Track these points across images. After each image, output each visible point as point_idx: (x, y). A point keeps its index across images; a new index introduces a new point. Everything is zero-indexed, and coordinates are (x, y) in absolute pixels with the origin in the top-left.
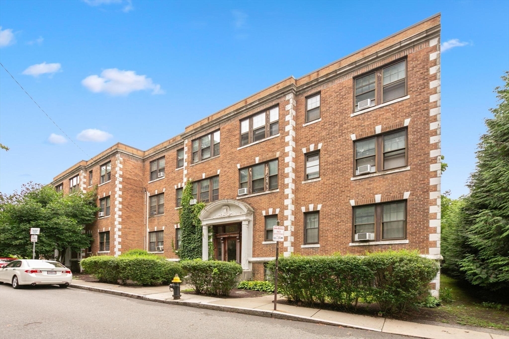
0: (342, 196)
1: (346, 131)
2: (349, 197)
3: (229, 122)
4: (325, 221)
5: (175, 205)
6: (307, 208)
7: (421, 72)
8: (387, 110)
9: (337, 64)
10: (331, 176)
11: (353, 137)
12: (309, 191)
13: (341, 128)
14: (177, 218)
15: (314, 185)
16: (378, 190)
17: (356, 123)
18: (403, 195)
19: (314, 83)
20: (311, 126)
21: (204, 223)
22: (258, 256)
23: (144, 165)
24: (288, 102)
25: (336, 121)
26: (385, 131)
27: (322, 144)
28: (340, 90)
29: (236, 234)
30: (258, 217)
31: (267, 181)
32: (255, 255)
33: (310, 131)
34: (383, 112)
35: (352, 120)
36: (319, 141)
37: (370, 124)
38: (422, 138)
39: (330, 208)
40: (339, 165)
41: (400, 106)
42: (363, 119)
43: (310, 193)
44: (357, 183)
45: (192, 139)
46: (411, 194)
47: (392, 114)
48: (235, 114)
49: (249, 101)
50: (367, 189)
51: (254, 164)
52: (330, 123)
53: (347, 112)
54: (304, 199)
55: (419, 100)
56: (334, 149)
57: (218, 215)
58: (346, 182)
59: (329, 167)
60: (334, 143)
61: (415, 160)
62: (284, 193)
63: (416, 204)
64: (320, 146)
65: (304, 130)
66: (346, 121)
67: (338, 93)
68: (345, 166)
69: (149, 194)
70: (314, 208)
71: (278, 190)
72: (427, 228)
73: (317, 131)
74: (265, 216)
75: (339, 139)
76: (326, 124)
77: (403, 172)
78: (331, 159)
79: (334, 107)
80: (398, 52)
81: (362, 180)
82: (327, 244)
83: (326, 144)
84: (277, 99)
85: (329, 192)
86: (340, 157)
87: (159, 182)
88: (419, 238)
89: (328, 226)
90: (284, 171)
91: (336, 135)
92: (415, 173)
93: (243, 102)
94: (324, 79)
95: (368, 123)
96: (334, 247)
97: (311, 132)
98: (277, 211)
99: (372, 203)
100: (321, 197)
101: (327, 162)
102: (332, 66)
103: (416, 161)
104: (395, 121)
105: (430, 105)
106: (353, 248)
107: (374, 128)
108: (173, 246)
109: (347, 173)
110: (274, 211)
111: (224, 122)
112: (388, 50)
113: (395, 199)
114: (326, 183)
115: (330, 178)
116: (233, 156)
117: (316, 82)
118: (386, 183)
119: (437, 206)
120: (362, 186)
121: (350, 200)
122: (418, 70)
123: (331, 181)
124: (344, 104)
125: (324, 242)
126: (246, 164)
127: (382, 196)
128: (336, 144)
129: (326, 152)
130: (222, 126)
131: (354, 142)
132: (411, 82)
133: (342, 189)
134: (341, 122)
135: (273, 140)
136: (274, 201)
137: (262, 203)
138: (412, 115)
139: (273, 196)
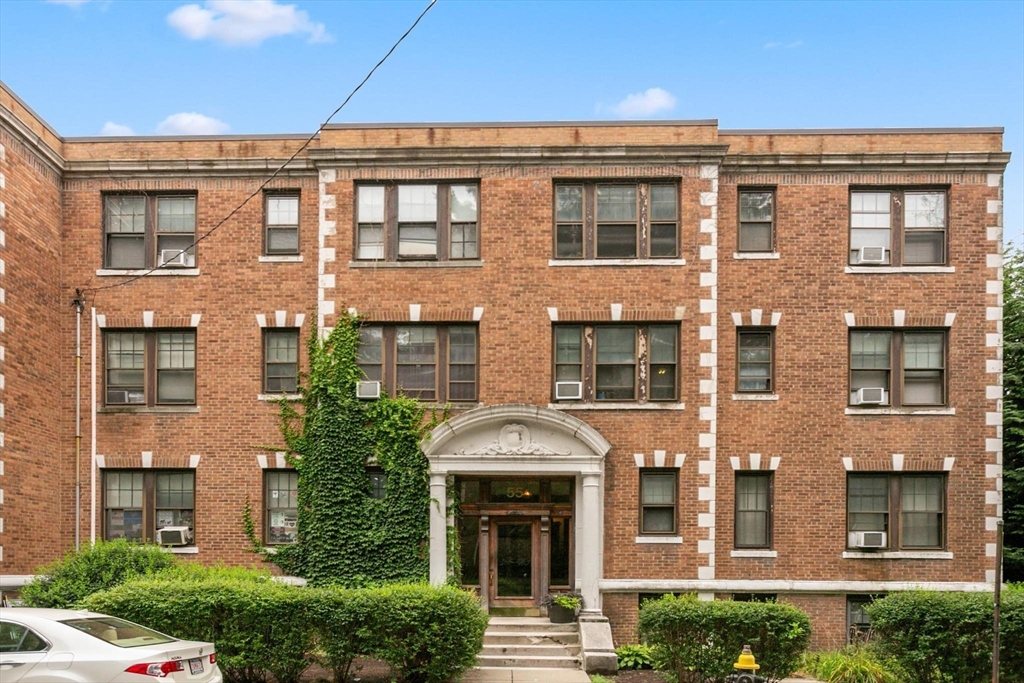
0: (825, 445)
1: (834, 301)
2: (842, 449)
3: (516, 171)
4: (789, 498)
5: (259, 384)
6: (745, 461)
7: (974, 228)
8: (915, 282)
9: (815, 138)
10: (801, 396)
11: (850, 320)
12: (749, 422)
13: (824, 291)
14: (269, 429)
15: (761, 409)
16: (897, 445)
17: (855, 291)
18: (943, 463)
19: (767, 163)
20: (754, 264)
21: (435, 467)
22: (621, 575)
23: (63, 195)
24: (706, 185)
25: (812, 272)
26: (911, 325)
27: (780, 314)
28: (821, 202)
29: (540, 508)
30: (621, 469)
31: (643, 375)
32: (611, 571)
33: (751, 274)
34: (908, 285)
35: (847, 282)
36: (774, 307)
37: (884, 301)
38: (974, 358)
39: (798, 468)
40: (819, 373)
41: (937, 282)
42: (870, 287)
43: (753, 427)
44: (858, 423)
45: (356, 175)
46: (955, 462)
47: (924, 295)
48: (542, 158)
49: (589, 138)
50: (877, 439)
51: (605, 319)
52: (800, 271)
53: (838, 258)
54: (736, 439)
55: (970, 282)
56: (808, 334)
57: (485, 446)
58: (835, 416)
59: (796, 373)
60: (808, 321)
61: (962, 397)
62: (697, 415)
63: (965, 484)
64: (776, 319)
65: (735, 267)
66: (835, 279)
67: (817, 209)
68: (831, 380)
69: (99, 320)
70: (761, 463)
71: (682, 406)
72: (982, 532)
73: (768, 281)
74: (641, 469)
75: (820, 314)
76: (789, 271)
77: (943, 418)
78: (801, 356)
79: (809, 239)
80: (937, 171)
81: (868, 418)
82: (793, 552)
83: (790, 317)
84: (677, 164)
85: (797, 433)
86: (822, 357)
87: (163, 282)
88: (969, 550)
89: (795, 510)
90: (698, 361)
91: (813, 304)
92: (962, 424)
93: (567, 131)
94: (792, 162)
95: (880, 298)
96: (810, 559)
97: (753, 279)
98: (680, 460)
99: (886, 470)
100: (779, 438)
101: (792, 360)
102: (803, 138)
103: (965, 400)
104: (929, 309)
105: (987, 299)
106: (851, 563)
107: (892, 312)
108: (250, 533)
109: (836, 397)
110: (670, 458)
111: (499, 165)
112: (925, 159)
113: (929, 469)
114: (789, 409)
115: (799, 399)
116: (533, 278)
117: (772, 163)
118: (912, 433)
119: (996, 493)
120: (868, 430)
121: (842, 456)
122: (968, 222)
123: (801, 407)
124: (830, 237)
125: (785, 546)
126: (579, 313)
127: (905, 459)
128: (814, 324)
129: (790, 337)
130: (488, 176)
131: (851, 330)
132: (957, 242)
133: (825, 429)
134: (824, 278)
135: (665, 270)
136: (668, 432)
137: (632, 433)
138: (958, 308)
139: (666, 420)
